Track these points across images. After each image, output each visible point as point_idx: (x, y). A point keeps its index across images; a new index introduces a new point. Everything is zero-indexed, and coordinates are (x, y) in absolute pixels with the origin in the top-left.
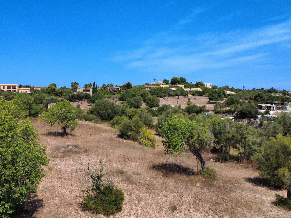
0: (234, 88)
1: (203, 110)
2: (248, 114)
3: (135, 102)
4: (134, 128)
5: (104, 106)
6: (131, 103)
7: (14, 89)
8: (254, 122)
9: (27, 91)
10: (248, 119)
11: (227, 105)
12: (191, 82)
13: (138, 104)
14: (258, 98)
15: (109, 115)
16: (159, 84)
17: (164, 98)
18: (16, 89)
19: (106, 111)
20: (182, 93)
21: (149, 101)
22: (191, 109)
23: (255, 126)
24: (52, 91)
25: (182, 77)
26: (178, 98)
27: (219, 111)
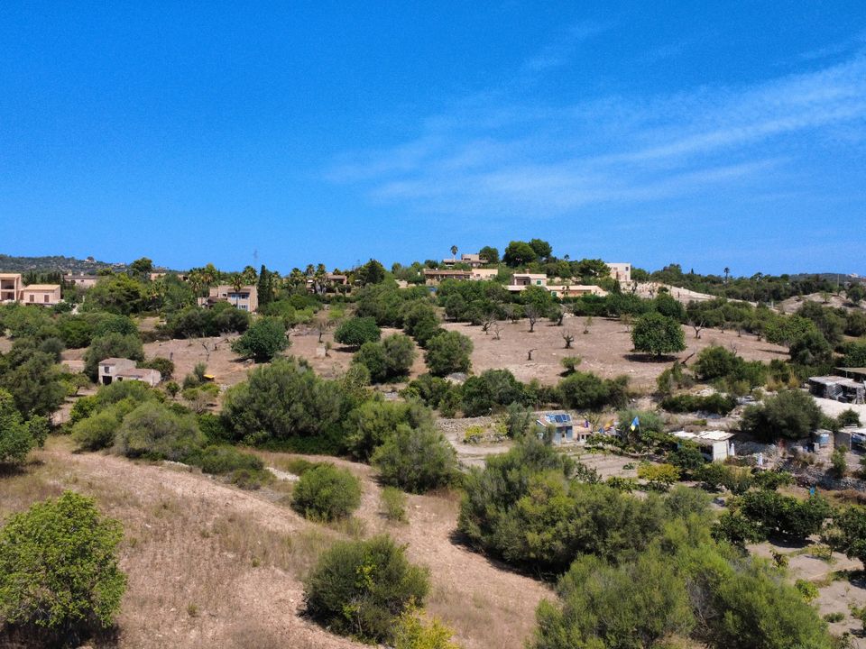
0: (696, 272)
1: (621, 394)
2: (784, 427)
3: (391, 356)
4: (372, 586)
5: (281, 390)
6: (377, 359)
7: (7, 288)
8: (807, 460)
9: (50, 294)
10: (784, 445)
11: (700, 377)
12: (567, 256)
13: (399, 361)
14: (806, 350)
15: (295, 422)
16: (467, 262)
17: (485, 329)
18: (15, 291)
19: (287, 407)
20: (540, 307)
21: (435, 352)
22: (578, 389)
23: (814, 476)
24: (129, 296)
25: (539, 240)
26: (531, 331)
27: (676, 399)
